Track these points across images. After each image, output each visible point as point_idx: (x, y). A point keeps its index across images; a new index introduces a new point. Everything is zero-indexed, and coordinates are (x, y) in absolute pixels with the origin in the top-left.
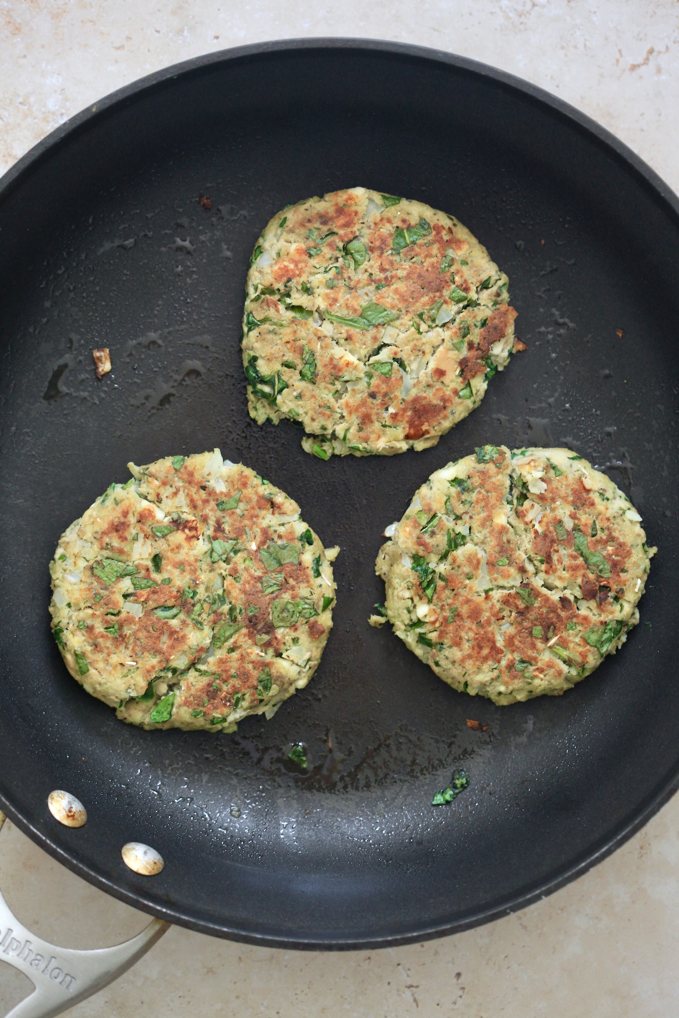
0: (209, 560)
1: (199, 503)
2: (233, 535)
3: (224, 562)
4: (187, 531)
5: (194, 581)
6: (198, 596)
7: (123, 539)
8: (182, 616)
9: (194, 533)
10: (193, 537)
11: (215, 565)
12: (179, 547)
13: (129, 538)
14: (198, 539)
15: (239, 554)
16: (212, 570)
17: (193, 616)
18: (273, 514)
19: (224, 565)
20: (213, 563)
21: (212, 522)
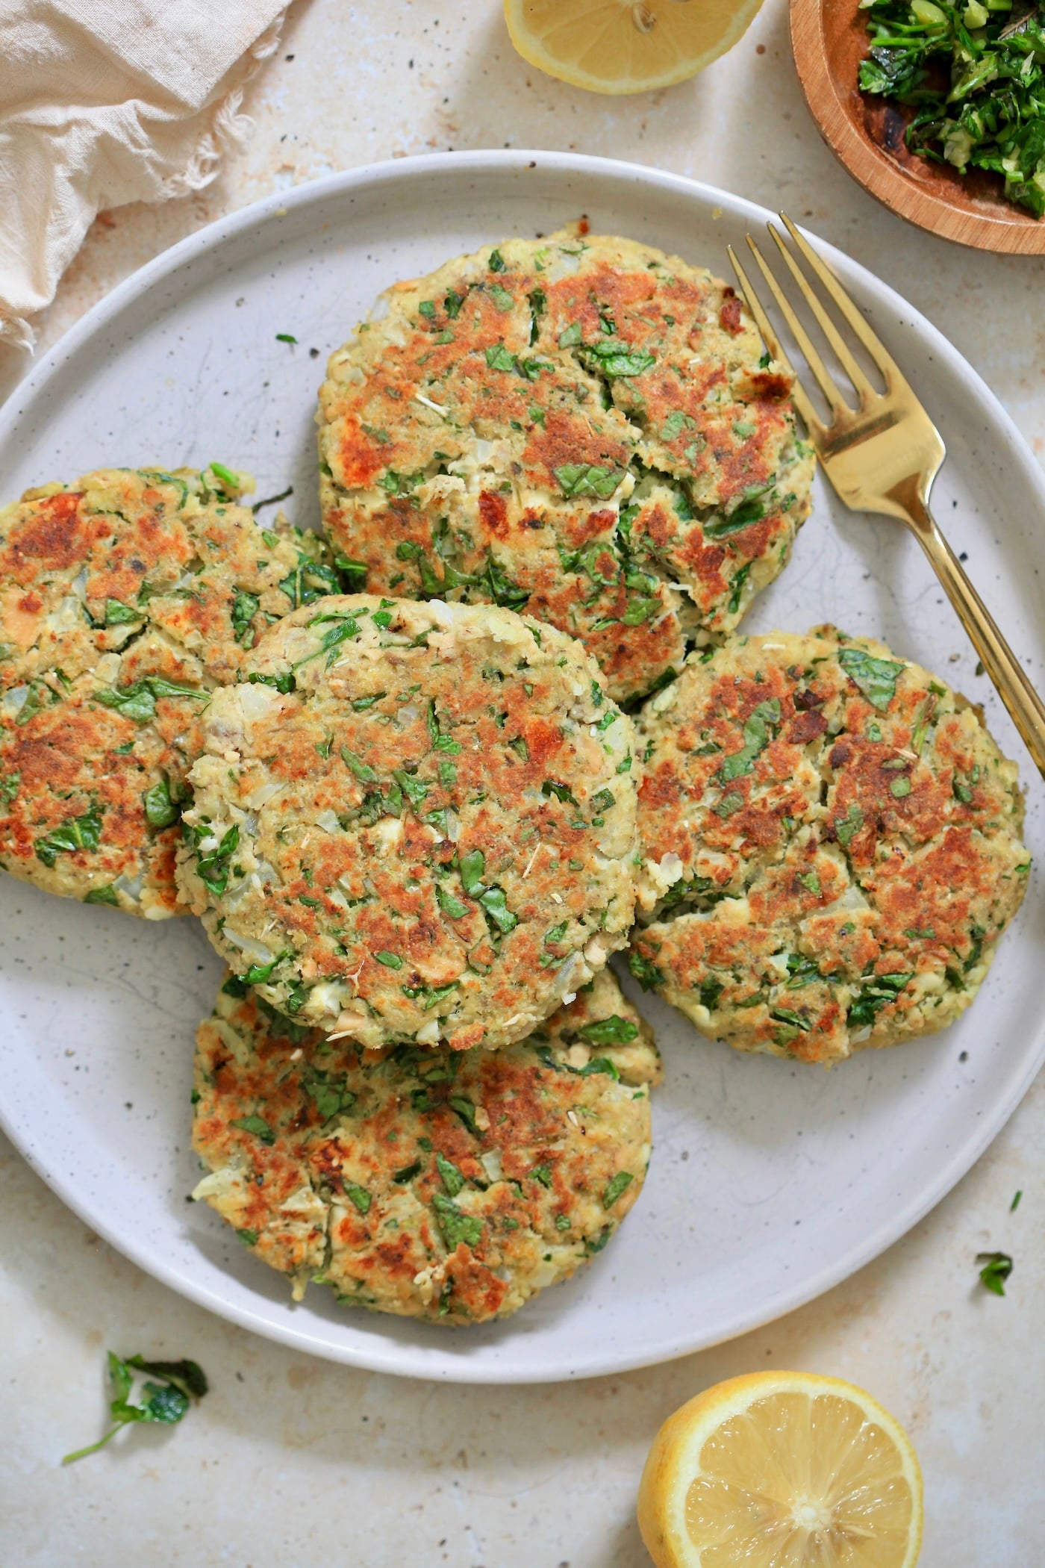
0: (357, 1106)
1: (284, 1174)
2: (299, 1094)
3: (345, 1082)
4: (335, 1163)
5: (400, 1106)
6: (417, 1088)
7: (406, 1241)
8: (458, 1091)
9: (331, 1151)
10: (338, 1149)
11: (357, 1091)
12: (365, 1160)
13: (398, 1233)
14: (337, 1139)
15: (322, 1068)
16: (369, 1091)
17: (451, 1076)
18: (232, 1057)
19: (350, 1080)
20: (355, 1096)
21: (300, 1138)
